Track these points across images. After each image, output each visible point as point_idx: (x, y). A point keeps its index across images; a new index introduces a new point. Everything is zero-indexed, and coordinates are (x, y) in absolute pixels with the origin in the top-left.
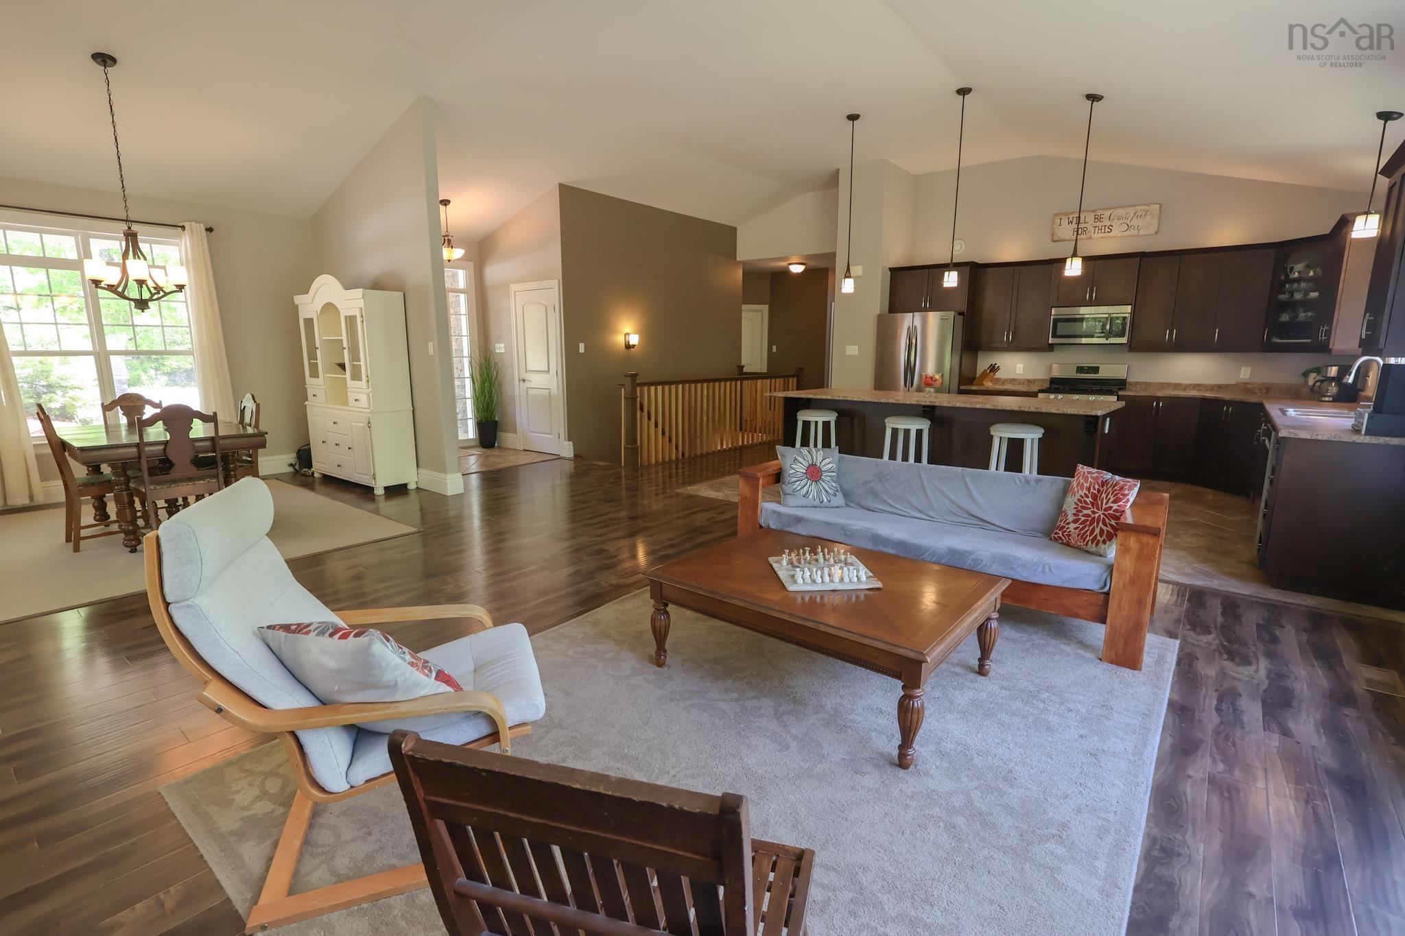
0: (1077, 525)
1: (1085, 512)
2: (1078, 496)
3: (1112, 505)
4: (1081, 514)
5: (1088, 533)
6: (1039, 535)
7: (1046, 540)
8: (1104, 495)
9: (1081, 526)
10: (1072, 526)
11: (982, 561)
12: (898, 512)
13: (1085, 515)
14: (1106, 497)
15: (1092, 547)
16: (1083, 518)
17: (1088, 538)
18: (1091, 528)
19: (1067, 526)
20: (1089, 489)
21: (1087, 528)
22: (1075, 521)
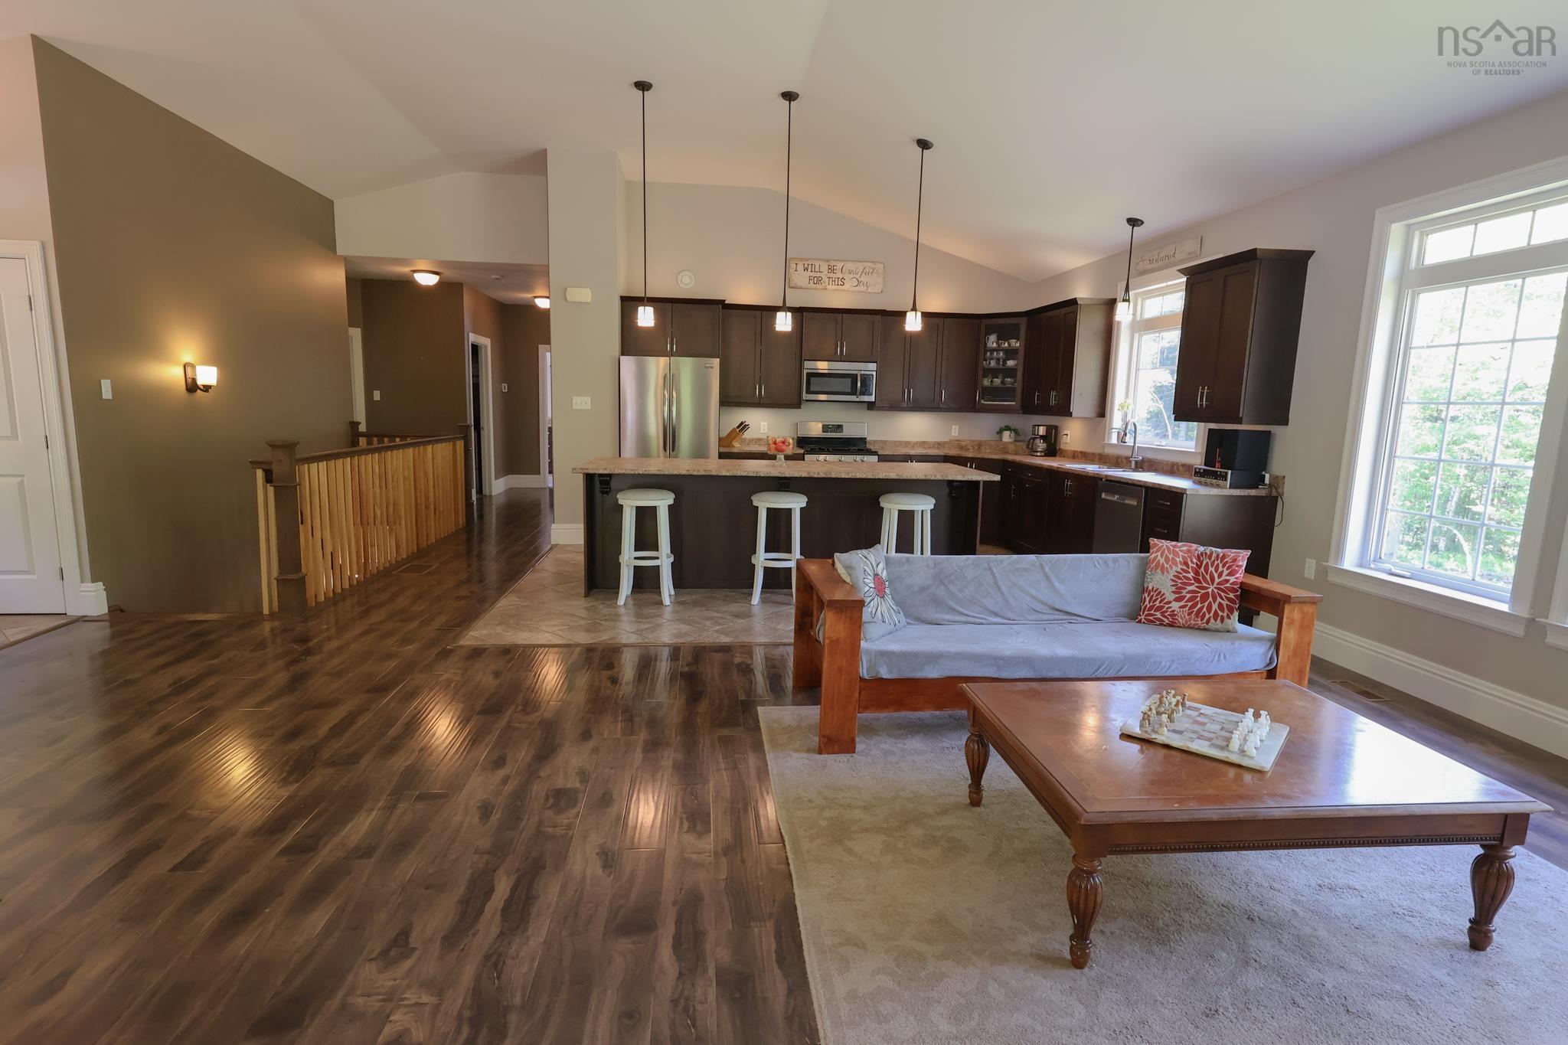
0: (1182, 603)
1: (1190, 588)
2: (1172, 573)
3: (1228, 578)
4: (1184, 592)
5: (1205, 610)
6: (1123, 619)
7: (1134, 624)
8: (1211, 569)
9: (1190, 604)
10: (1175, 606)
11: (1161, 662)
12: (972, 620)
13: (1189, 592)
14: (1216, 571)
15: (1212, 624)
16: (1188, 596)
17: (1207, 616)
18: (1206, 604)
19: (1167, 606)
20: (1186, 564)
21: (1199, 605)
22: (1177, 600)
